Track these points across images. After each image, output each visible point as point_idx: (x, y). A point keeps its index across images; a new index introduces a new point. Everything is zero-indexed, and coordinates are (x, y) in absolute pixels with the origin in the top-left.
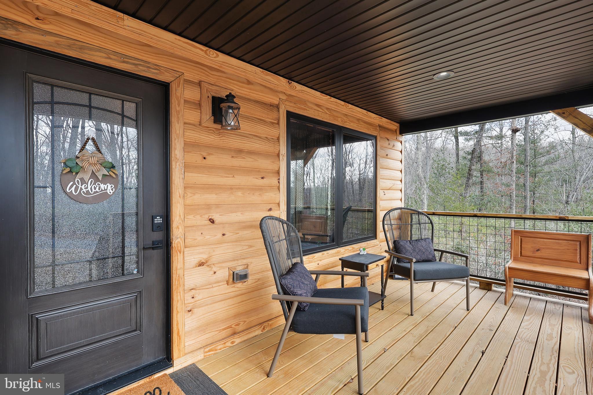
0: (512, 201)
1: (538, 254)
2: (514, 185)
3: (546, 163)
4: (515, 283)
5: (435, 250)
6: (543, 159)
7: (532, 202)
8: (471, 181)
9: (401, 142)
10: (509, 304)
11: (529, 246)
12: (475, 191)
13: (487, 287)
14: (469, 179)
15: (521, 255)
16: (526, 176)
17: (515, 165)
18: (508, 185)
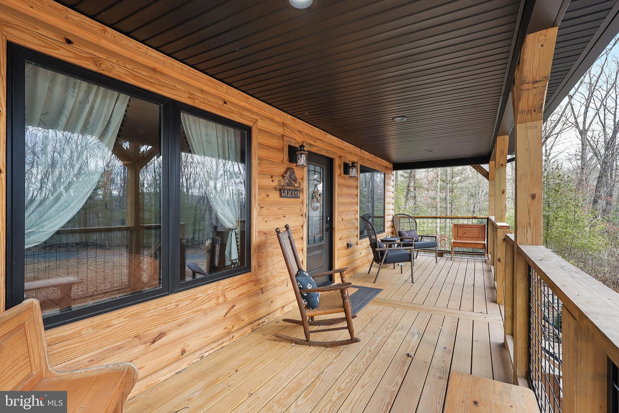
0: (437, 211)
1: (465, 235)
2: (439, 198)
3: (460, 181)
4: (454, 251)
5: (419, 236)
6: (457, 179)
7: (450, 212)
8: (409, 195)
9: (393, 175)
10: (453, 260)
11: (461, 231)
12: (411, 203)
13: (441, 255)
14: (408, 193)
15: (457, 237)
16: (447, 192)
17: (439, 183)
18: (435, 199)
